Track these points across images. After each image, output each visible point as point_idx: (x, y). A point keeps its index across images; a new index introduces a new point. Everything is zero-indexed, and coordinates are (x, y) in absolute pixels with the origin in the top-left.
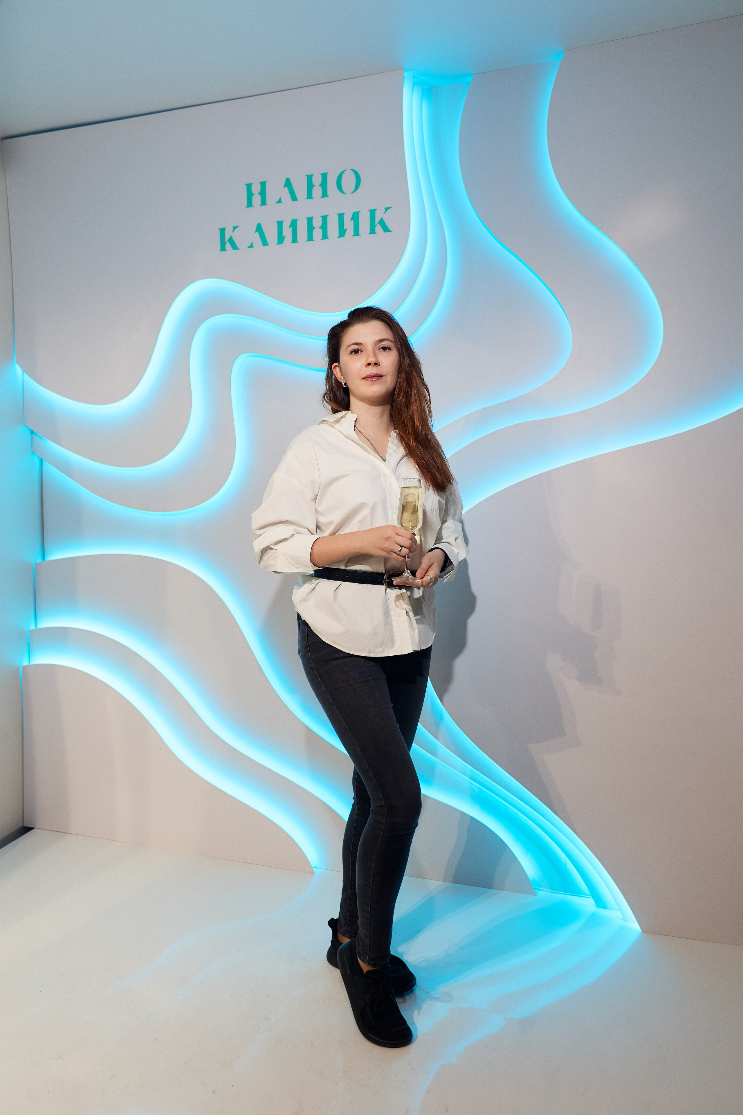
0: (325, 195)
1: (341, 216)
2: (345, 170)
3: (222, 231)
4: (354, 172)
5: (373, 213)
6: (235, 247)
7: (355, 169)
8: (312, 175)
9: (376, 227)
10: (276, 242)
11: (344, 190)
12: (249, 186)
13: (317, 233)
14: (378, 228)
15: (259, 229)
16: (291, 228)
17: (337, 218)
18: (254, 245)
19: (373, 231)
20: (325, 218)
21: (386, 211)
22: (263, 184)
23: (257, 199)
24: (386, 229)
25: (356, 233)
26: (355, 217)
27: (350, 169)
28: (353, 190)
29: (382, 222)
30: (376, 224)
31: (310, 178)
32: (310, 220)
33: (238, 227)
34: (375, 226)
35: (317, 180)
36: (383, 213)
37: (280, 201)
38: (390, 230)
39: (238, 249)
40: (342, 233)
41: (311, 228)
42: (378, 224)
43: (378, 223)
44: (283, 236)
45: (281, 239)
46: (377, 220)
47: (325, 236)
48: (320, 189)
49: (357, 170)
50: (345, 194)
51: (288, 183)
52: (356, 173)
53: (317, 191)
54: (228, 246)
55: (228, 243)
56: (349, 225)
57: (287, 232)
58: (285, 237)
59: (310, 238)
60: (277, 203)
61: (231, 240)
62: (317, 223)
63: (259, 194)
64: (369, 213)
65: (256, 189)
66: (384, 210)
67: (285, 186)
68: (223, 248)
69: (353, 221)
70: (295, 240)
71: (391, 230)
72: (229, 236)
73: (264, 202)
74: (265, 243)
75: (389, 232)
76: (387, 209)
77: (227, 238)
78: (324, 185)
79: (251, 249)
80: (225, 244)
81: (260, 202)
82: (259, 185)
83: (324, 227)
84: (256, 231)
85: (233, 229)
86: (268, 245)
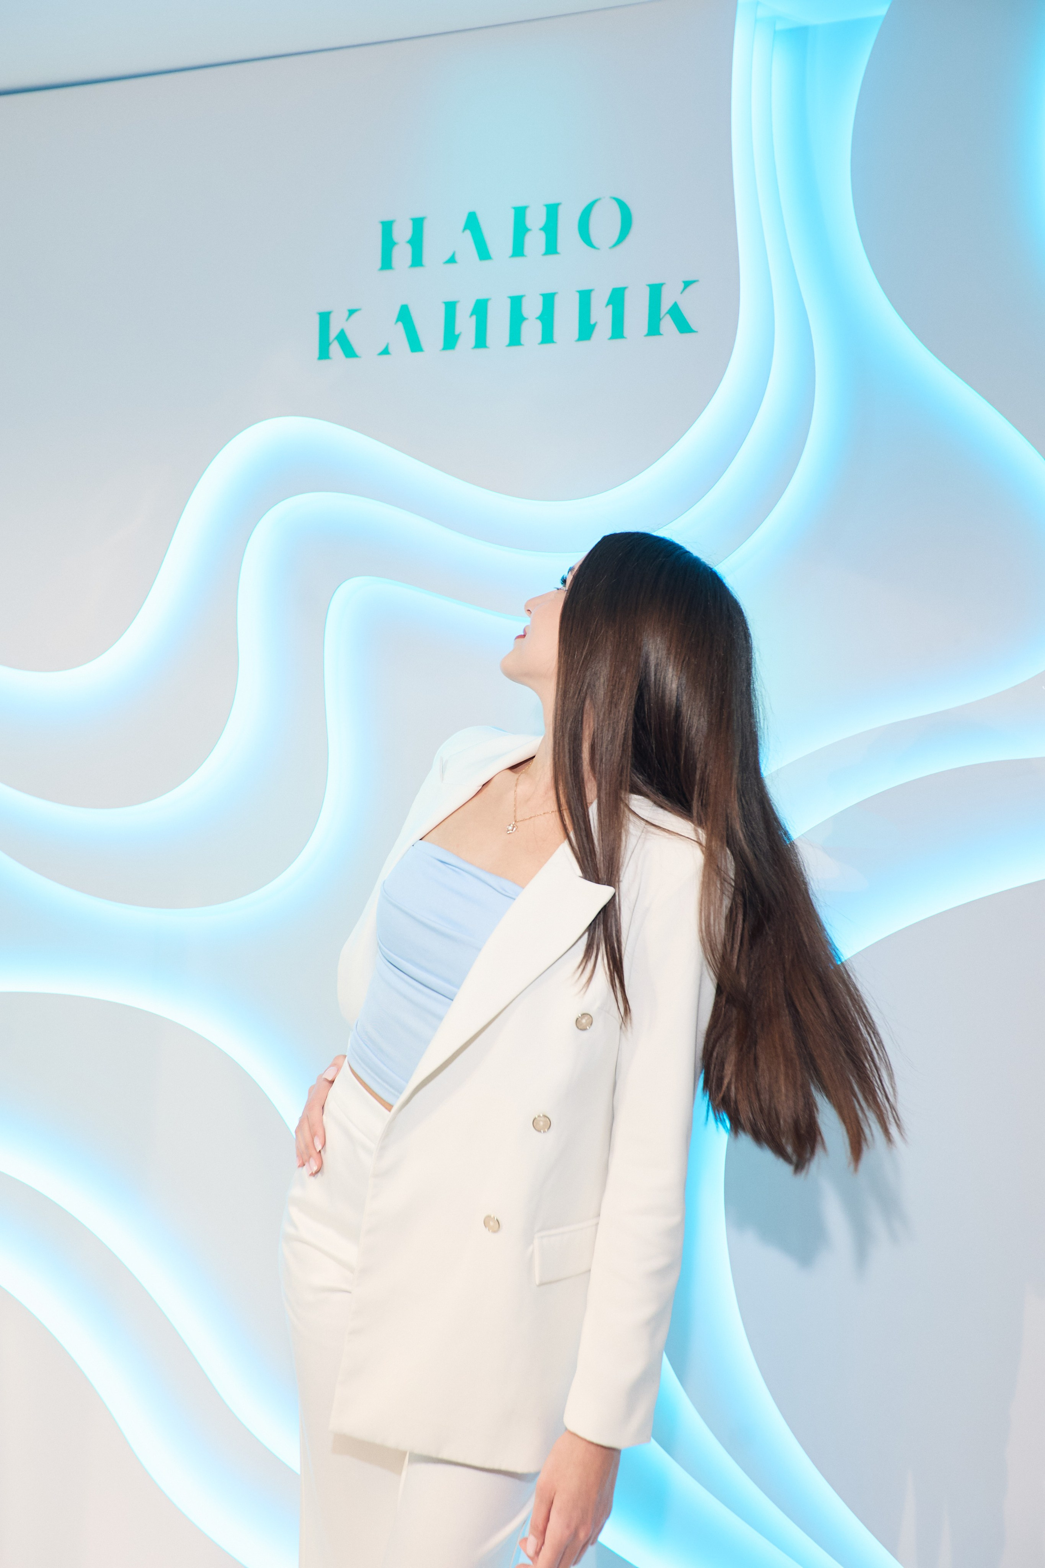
0: (551, 248)
1: (585, 297)
2: (599, 200)
3: (325, 318)
4: (620, 203)
5: (656, 291)
6: (349, 351)
7: (621, 197)
8: (526, 208)
9: (661, 323)
10: (440, 343)
11: (593, 242)
12: (387, 228)
13: (532, 330)
14: (667, 324)
15: (405, 316)
16: (474, 317)
17: (575, 300)
18: (391, 349)
19: (654, 329)
20: (549, 300)
21: (684, 289)
22: (418, 224)
23: (402, 254)
24: (684, 326)
25: (618, 331)
26: (617, 298)
27: (612, 198)
28: (616, 239)
29: (676, 313)
30: (661, 317)
31: (520, 214)
32: (516, 302)
33: (359, 310)
34: (660, 320)
36: (680, 291)
37: (452, 260)
38: (694, 328)
39: (357, 356)
40: (586, 331)
41: (517, 319)
42: (668, 317)
43: (667, 313)
44: (457, 333)
45: (450, 340)
46: (666, 306)
47: (548, 337)
48: (542, 236)
49: (625, 201)
50: (599, 249)
51: (472, 223)
52: (623, 206)
53: (535, 241)
54: (335, 349)
55: (336, 342)
56: (602, 315)
57: (466, 325)
58: (459, 335)
59: (515, 339)
60: (446, 262)
61: (343, 339)
62: (532, 308)
63: (409, 242)
64: (647, 291)
65: (402, 233)
66: (682, 285)
67: (464, 229)
68: (324, 353)
69: (610, 307)
70: (481, 341)
71: (696, 330)
72: (339, 330)
73: (417, 261)
74: (415, 345)
75: (690, 332)
76: (687, 284)
77: (334, 333)
78: (551, 229)
79: (385, 357)
80: (330, 344)
81: (409, 260)
82: (410, 225)
83: (547, 318)
84: (397, 321)
85: (347, 314)
86: (421, 350)
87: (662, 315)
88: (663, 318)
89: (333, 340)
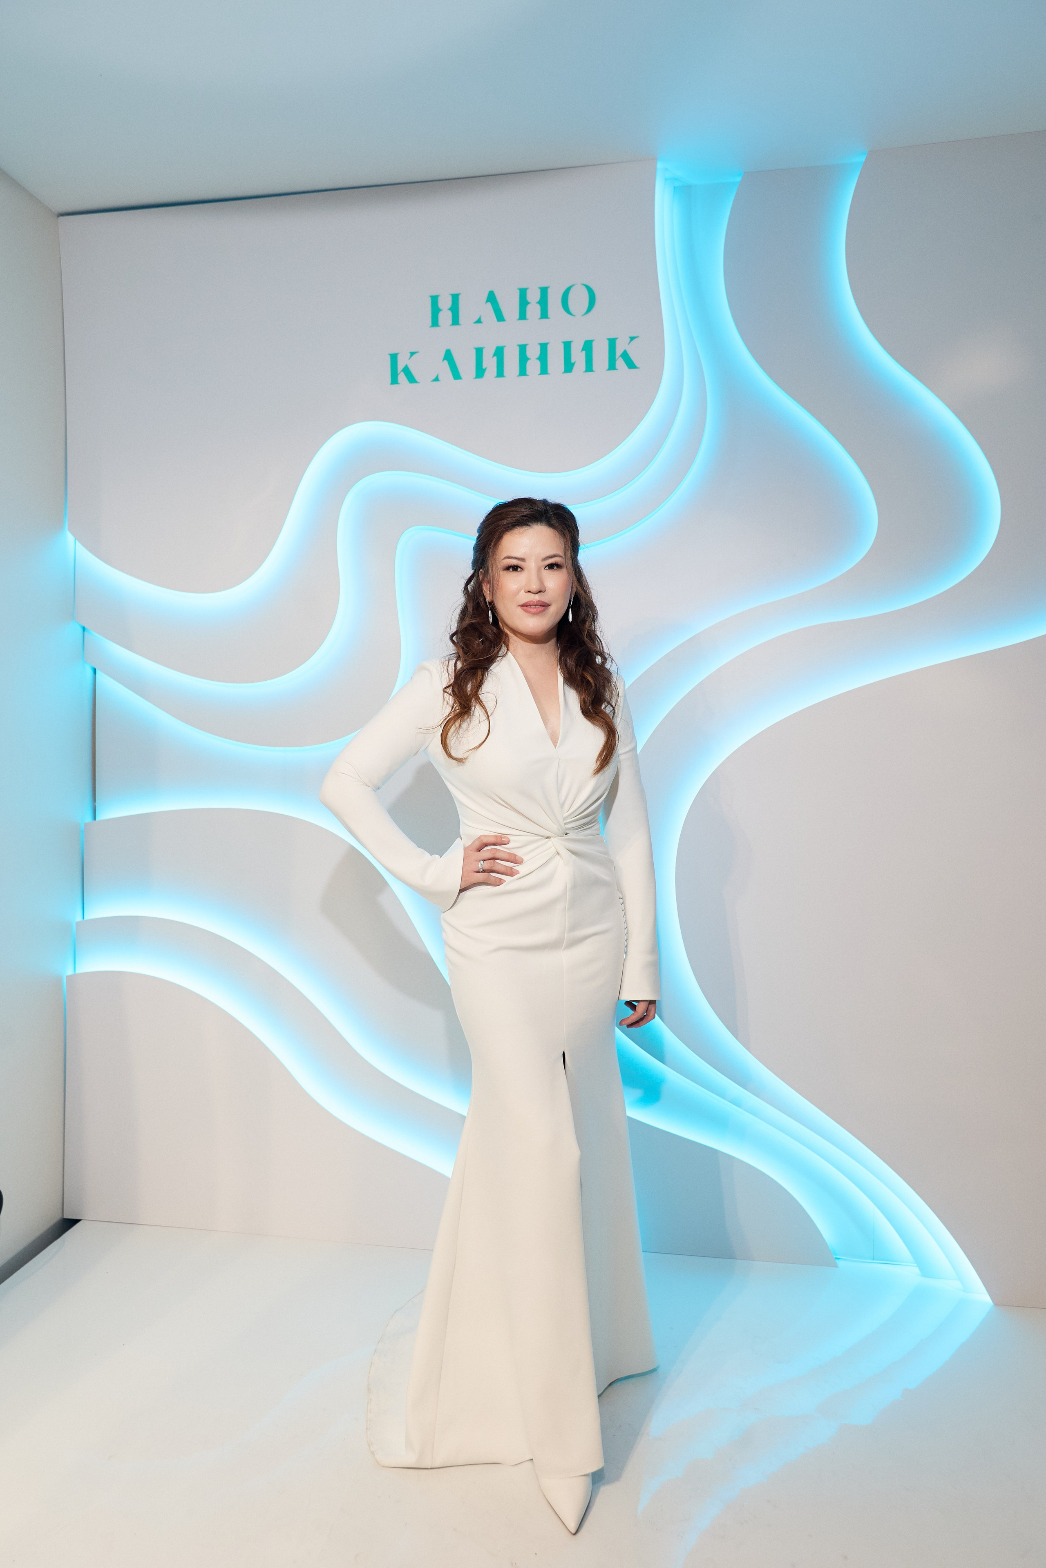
0: (544, 315)
1: (567, 346)
2: (574, 285)
3: (394, 358)
4: (586, 287)
5: (612, 343)
6: (412, 379)
7: (586, 283)
8: (527, 289)
9: (617, 362)
10: (474, 375)
11: (571, 312)
12: (435, 300)
13: (533, 366)
14: (620, 363)
15: (448, 356)
16: (495, 358)
17: (561, 347)
18: (440, 378)
19: (612, 366)
20: (544, 347)
21: (631, 341)
22: (455, 298)
23: (445, 317)
24: (630, 365)
25: (589, 368)
26: (588, 347)
27: (582, 284)
28: (586, 310)
29: (625, 356)
31: (523, 293)
32: (523, 348)
33: (418, 352)
34: (616, 360)
35: (533, 296)
36: (628, 343)
37: (479, 321)
38: (638, 366)
39: (417, 382)
40: (569, 367)
41: (523, 359)
42: (621, 358)
43: (620, 356)
45: (480, 372)
46: (619, 352)
47: (544, 370)
48: (538, 307)
49: (590, 286)
50: (575, 316)
51: (492, 298)
52: (590, 290)
53: (534, 310)
54: (402, 377)
55: (402, 373)
56: (578, 357)
57: (489, 362)
58: (485, 369)
59: (523, 372)
60: (476, 322)
61: (406, 370)
62: (533, 352)
63: (450, 309)
64: (606, 342)
65: (445, 303)
66: (629, 339)
67: (487, 301)
68: (394, 381)
69: (584, 352)
70: (500, 373)
72: (404, 366)
73: (456, 321)
74: (456, 375)
75: (634, 368)
76: (632, 339)
77: (400, 367)
78: (543, 302)
79: (436, 382)
80: (398, 375)
81: (450, 321)
82: (450, 298)
83: (543, 358)
84: (443, 360)
85: (410, 355)
86: (460, 378)
87: (617, 357)
88: (618, 358)
89: (400, 372)
